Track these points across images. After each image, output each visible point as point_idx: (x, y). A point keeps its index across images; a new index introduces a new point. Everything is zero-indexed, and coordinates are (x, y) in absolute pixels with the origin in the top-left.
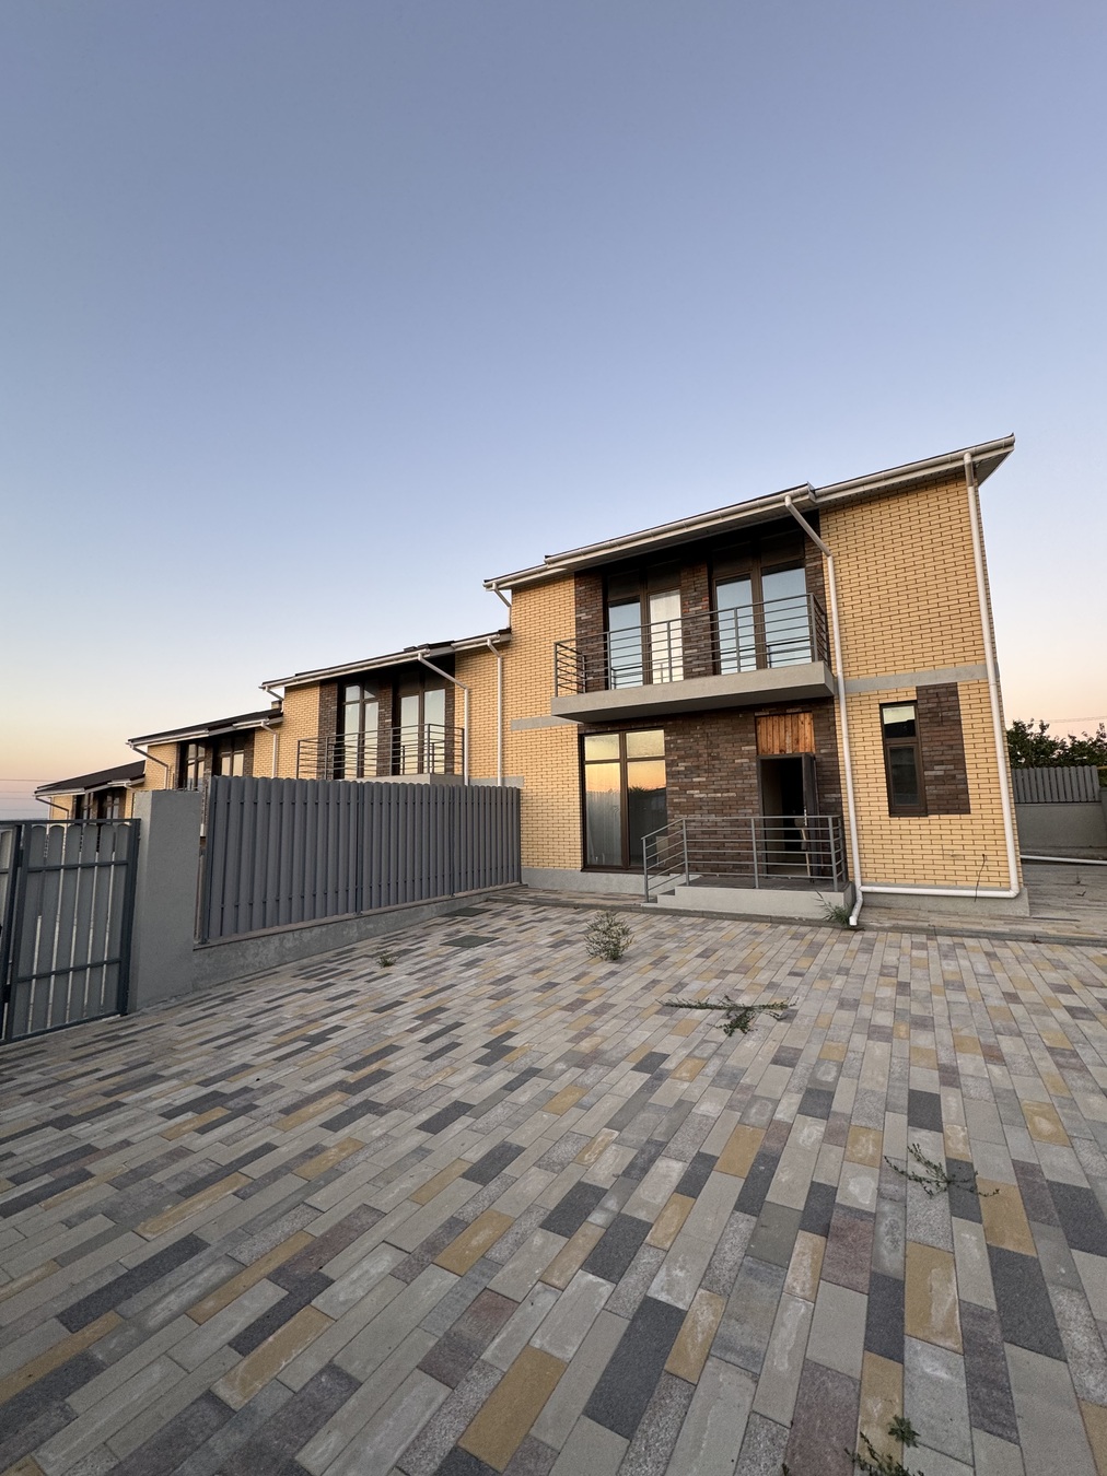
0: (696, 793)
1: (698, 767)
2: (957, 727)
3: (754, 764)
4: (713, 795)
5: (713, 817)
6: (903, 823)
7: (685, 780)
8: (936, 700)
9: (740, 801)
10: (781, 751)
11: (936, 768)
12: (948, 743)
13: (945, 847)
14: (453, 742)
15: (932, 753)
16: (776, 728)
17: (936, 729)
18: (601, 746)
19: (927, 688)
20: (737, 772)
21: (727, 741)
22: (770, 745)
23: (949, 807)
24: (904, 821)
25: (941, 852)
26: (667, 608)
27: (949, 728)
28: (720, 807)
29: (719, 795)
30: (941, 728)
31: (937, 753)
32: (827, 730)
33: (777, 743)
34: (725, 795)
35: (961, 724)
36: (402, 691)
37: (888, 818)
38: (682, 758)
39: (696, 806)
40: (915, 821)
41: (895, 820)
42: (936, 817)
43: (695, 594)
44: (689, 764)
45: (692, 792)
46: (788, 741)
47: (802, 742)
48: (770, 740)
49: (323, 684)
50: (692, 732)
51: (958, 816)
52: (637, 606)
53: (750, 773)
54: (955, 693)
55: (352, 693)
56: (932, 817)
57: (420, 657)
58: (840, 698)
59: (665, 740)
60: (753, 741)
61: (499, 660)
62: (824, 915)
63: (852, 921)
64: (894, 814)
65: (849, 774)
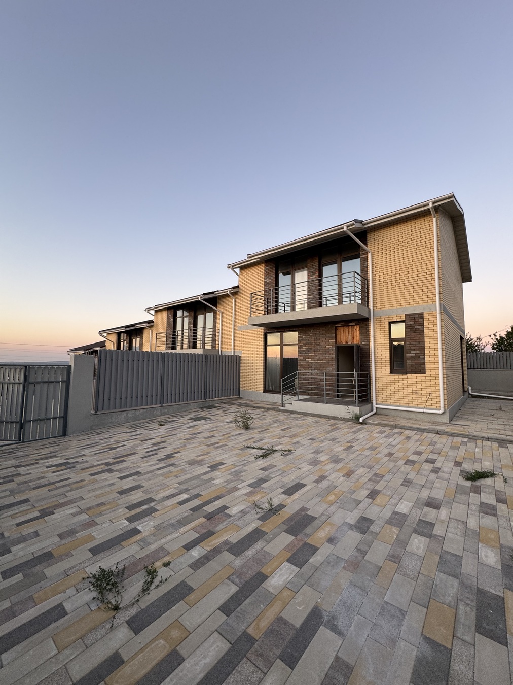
0: (310, 360)
1: (311, 349)
2: (422, 334)
3: (334, 348)
4: (316, 361)
5: (316, 371)
6: (396, 377)
7: (306, 354)
8: (413, 320)
9: (327, 365)
10: (346, 342)
11: (412, 352)
12: (418, 341)
13: (413, 389)
14: (216, 335)
15: (411, 345)
16: (344, 332)
17: (413, 334)
18: (273, 338)
19: (410, 315)
20: (327, 352)
21: (323, 337)
22: (342, 340)
23: (416, 370)
24: (396, 376)
25: (411, 391)
26: (302, 277)
27: (418, 334)
28: (319, 367)
29: (319, 361)
30: (415, 334)
31: (412, 345)
32: (365, 333)
33: (344, 339)
34: (321, 361)
35: (424, 332)
36: (198, 313)
37: (389, 375)
38: (305, 345)
39: (309, 366)
40: (401, 376)
41: (392, 376)
42: (410, 375)
43: (313, 270)
44: (307, 347)
45: (308, 360)
46: (350, 338)
47: (355, 339)
48: (342, 338)
49: (168, 309)
50: (309, 333)
51: (420, 375)
52: (290, 276)
53: (332, 352)
54: (422, 318)
55: (179, 313)
56: (408, 375)
57: (199, 299)
58: (371, 319)
59: (298, 336)
60: (334, 338)
61: (233, 300)
62: (351, 417)
63: (361, 420)
64: (392, 373)
65: (373, 354)
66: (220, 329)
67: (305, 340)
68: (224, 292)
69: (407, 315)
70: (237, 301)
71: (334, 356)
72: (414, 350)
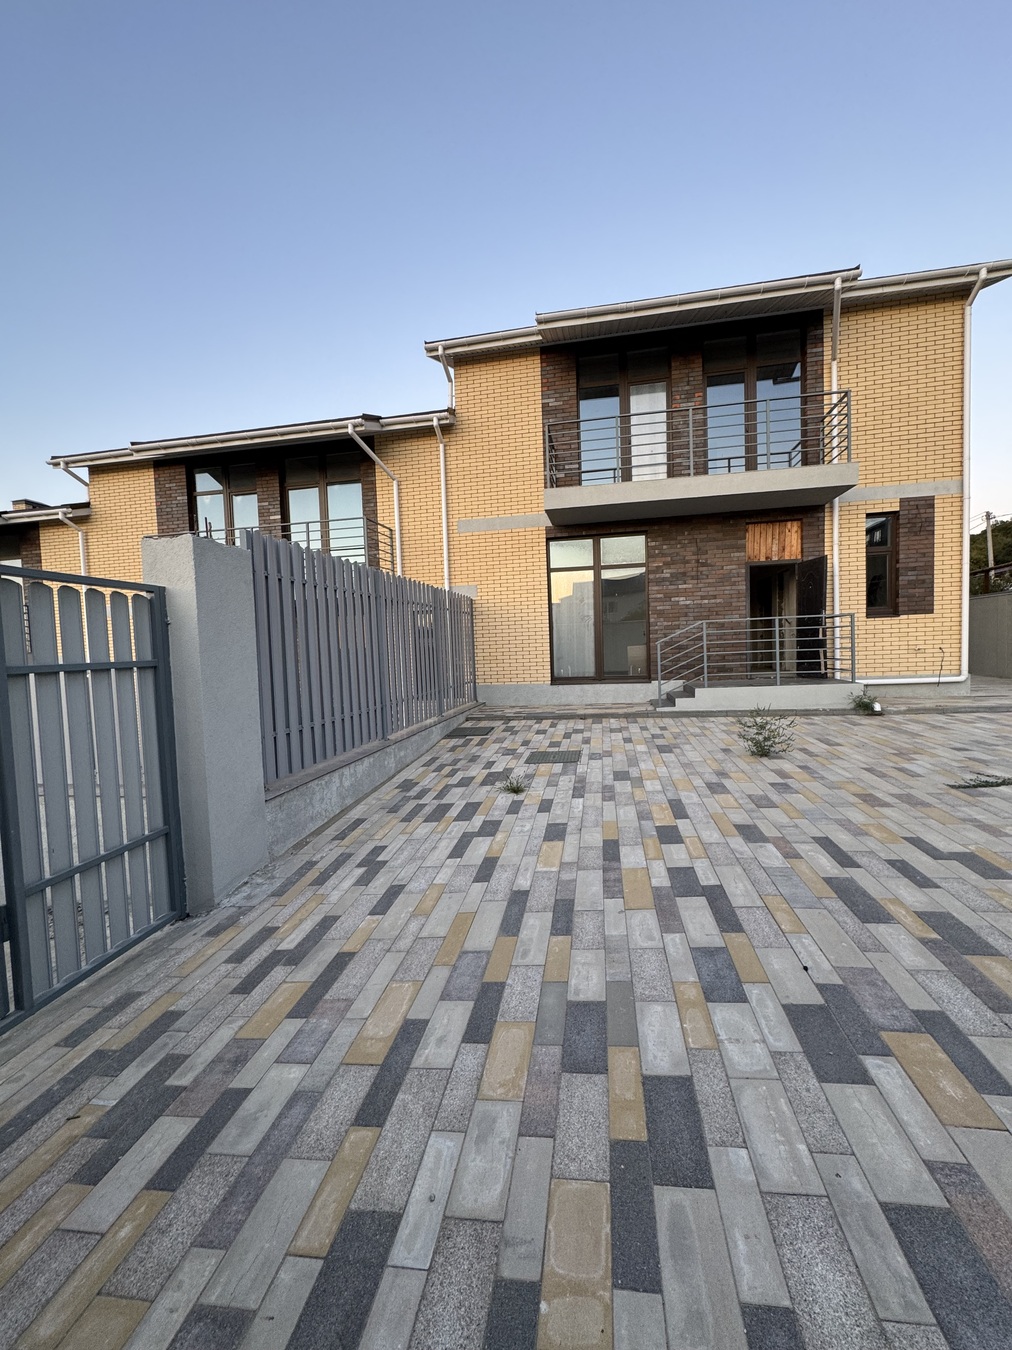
0: (682, 601)
1: (684, 574)
2: (930, 537)
3: (743, 571)
4: (699, 602)
6: (879, 623)
7: (673, 587)
8: (916, 511)
9: (728, 607)
10: (767, 558)
11: (910, 573)
12: (922, 551)
13: (910, 643)
15: (908, 560)
16: (770, 533)
17: (914, 538)
18: (570, 552)
19: (909, 500)
20: (726, 579)
21: (718, 548)
22: (757, 552)
23: (917, 608)
24: (878, 621)
25: (906, 647)
26: (649, 405)
27: (924, 537)
28: (706, 613)
29: (706, 601)
30: (917, 538)
31: (912, 560)
32: (814, 538)
33: (763, 550)
34: (713, 601)
35: (933, 534)
36: (289, 481)
37: (865, 619)
38: (667, 565)
39: (682, 613)
40: (887, 621)
41: (872, 621)
42: (905, 617)
43: (687, 388)
44: (674, 571)
45: (677, 599)
46: (775, 548)
47: (787, 550)
48: (756, 547)
49: (161, 464)
50: (679, 538)
51: (923, 616)
53: (740, 579)
54: (932, 506)
56: (902, 617)
57: (350, 430)
58: (832, 507)
59: (647, 546)
60: (743, 548)
61: (441, 446)
62: (848, 705)
63: (877, 707)
64: (869, 615)
65: (837, 579)
66: (397, 528)
67: (669, 555)
68: (417, 422)
69: (902, 501)
70: (452, 452)
71: (743, 587)
72: (914, 569)
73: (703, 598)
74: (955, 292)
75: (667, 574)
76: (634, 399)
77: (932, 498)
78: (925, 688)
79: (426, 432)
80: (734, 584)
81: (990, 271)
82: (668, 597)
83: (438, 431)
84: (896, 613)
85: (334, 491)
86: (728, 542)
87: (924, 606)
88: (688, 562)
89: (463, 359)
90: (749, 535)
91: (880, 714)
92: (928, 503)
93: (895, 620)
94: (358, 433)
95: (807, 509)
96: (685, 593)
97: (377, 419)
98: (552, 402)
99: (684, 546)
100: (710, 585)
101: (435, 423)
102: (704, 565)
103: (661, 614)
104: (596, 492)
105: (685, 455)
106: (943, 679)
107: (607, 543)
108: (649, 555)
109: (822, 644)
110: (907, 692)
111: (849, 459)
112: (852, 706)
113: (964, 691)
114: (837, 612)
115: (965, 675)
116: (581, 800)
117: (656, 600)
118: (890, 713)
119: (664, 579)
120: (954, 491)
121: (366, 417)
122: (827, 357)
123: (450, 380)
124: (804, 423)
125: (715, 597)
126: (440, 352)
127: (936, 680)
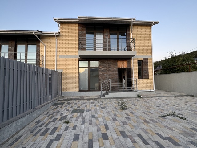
1: (106, 69)
3: (117, 69)
8: (145, 60)
9: (114, 76)
12: (146, 67)
17: (145, 65)
22: (119, 66)
25: (145, 85)
26: (100, 37)
27: (147, 65)
28: (111, 77)
32: (129, 63)
36: (18, 43)
38: (103, 67)
45: (105, 74)
46: (123, 65)
50: (105, 62)
51: (147, 79)
52: (93, 35)
57: (34, 33)
58: (132, 59)
59: (99, 64)
60: (117, 65)
61: (56, 39)
62: (136, 96)
63: (141, 97)
64: (139, 79)
65: (133, 72)
66: (44, 56)
67: (104, 65)
68: (51, 34)
69: (143, 58)
70: (59, 41)
71: (117, 72)
72: (145, 70)
73: (110, 74)
74: (149, 25)
75: (103, 69)
76: (97, 35)
77: (148, 58)
78: (148, 93)
79: (53, 36)
80: (115, 72)
81: (154, 22)
82: (103, 74)
83: (55, 36)
84: (143, 78)
85: (29, 47)
86: (114, 64)
87: (147, 77)
88: (107, 67)
89: (62, 22)
90: (118, 63)
91: (142, 98)
92: (147, 59)
93: (143, 80)
94: (36, 34)
95: (128, 59)
96: (107, 73)
97: (41, 32)
98: (81, 34)
99: (106, 64)
100: (111, 72)
101: (55, 34)
102: (110, 68)
103: (102, 77)
104: (89, 52)
105: (106, 47)
106: (151, 91)
107: (91, 62)
108: (99, 65)
109: (131, 84)
110: (145, 93)
111: (135, 50)
112: (137, 96)
113: (154, 93)
114: (133, 78)
115: (154, 90)
116: (84, 125)
117: (101, 74)
118: (143, 97)
119: (102, 70)
120: (151, 57)
121: (38, 31)
122: (130, 33)
123: (59, 26)
124: (127, 43)
125: (112, 74)
126: (57, 20)
127: (150, 91)
